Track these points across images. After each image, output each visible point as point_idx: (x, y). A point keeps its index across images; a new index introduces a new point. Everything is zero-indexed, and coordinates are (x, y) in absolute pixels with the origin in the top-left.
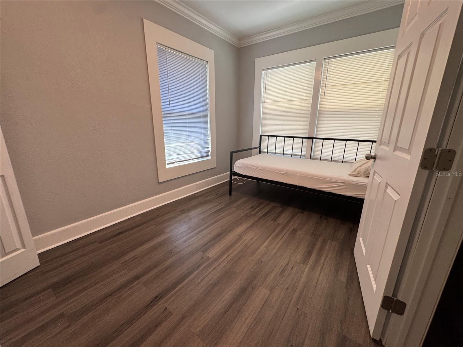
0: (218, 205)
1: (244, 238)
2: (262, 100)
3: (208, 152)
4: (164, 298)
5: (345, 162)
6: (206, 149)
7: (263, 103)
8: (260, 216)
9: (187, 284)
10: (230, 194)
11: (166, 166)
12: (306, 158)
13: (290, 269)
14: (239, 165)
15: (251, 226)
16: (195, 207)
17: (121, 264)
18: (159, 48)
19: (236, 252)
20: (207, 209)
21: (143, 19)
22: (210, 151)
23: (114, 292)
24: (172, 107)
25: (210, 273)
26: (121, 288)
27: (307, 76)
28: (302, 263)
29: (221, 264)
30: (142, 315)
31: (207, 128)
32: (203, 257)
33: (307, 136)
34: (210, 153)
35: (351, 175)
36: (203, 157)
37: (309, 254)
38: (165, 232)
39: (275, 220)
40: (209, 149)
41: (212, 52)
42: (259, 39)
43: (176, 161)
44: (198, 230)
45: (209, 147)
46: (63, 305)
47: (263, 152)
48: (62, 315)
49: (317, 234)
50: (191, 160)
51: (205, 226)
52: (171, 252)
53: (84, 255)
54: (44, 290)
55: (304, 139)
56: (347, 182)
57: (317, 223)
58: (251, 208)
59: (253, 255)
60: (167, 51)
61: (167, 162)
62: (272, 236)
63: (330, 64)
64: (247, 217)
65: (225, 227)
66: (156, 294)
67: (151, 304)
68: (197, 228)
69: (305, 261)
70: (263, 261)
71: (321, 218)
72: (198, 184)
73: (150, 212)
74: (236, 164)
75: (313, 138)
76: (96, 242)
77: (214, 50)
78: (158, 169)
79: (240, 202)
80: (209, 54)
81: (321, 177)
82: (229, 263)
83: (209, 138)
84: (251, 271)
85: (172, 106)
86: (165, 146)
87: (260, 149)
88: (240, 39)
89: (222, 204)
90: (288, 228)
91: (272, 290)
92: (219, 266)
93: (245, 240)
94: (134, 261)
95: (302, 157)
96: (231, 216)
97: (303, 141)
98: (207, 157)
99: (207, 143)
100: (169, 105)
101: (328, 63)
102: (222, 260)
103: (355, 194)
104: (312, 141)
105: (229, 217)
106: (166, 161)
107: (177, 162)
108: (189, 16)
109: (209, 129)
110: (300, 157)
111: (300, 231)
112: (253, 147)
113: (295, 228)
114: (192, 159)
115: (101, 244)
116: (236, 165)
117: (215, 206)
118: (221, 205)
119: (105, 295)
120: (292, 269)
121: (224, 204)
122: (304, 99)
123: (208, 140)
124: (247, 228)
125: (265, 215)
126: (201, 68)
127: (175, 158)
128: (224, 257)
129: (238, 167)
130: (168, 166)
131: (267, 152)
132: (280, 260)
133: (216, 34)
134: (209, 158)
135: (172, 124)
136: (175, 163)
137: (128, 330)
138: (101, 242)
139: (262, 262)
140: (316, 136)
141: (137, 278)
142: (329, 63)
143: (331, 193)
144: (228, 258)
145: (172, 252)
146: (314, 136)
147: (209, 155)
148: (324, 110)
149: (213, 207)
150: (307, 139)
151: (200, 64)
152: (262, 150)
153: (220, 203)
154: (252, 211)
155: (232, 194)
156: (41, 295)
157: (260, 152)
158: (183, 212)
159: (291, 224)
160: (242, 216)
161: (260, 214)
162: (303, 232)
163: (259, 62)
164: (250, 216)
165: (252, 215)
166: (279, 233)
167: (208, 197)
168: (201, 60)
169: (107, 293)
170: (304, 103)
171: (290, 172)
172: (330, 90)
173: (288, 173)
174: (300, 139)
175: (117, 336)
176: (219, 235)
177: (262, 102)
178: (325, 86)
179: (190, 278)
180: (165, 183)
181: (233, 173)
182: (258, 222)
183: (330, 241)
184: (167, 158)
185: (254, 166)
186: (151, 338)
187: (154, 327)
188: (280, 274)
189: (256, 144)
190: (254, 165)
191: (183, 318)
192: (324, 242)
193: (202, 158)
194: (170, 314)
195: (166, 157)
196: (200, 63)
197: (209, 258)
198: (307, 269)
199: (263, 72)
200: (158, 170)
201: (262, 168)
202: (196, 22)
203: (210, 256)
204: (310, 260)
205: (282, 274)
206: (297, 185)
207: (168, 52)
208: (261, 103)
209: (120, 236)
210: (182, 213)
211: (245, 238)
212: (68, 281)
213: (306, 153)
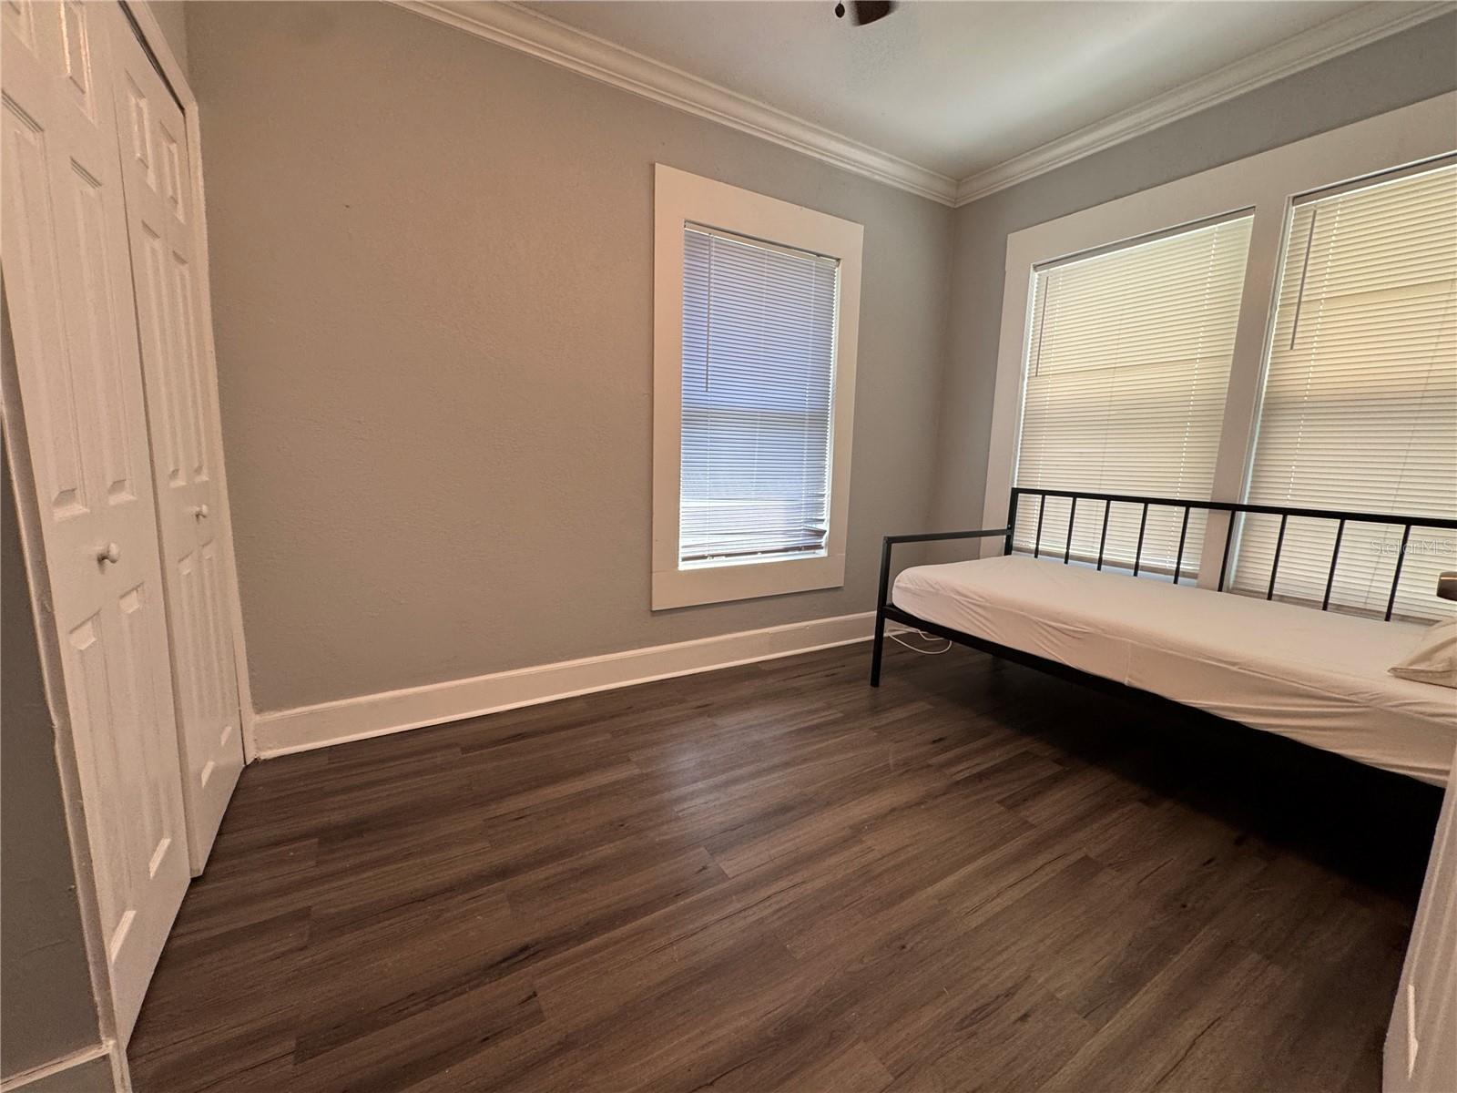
0: (824, 709)
1: (869, 840)
2: (1027, 367)
3: (820, 533)
4: (544, 957)
5: (1340, 608)
6: (814, 526)
7: (1029, 378)
8: (959, 777)
9: (623, 940)
10: (875, 682)
11: (678, 566)
12: (1199, 586)
13: (1013, 1017)
14: (909, 586)
15: (910, 807)
16: (745, 703)
17: (484, 820)
18: (691, 234)
19: (819, 883)
20: (778, 717)
21: (654, 165)
22: (825, 532)
23: (434, 895)
24: (713, 394)
25: (705, 928)
26: (450, 890)
27: (1211, 272)
28: (1079, 1013)
29: (755, 909)
30: (467, 990)
31: (823, 458)
32: (704, 868)
33: (1207, 499)
34: (825, 537)
35: (1401, 674)
36: (799, 549)
37: (1128, 981)
38: (629, 760)
39: (1013, 804)
40: (825, 526)
41: (856, 231)
42: (1022, 171)
43: (711, 553)
44: (724, 777)
45: (823, 520)
46: (320, 888)
47: (1020, 550)
48: (304, 914)
49: (1193, 909)
50: (759, 555)
51: (751, 768)
52: (621, 823)
53: (417, 773)
54: (307, 836)
55: (1192, 510)
56: (1371, 700)
57: (1209, 862)
58: (934, 742)
59: (878, 911)
60: (714, 240)
61: (682, 553)
62: (980, 862)
63: (1321, 214)
64: (909, 768)
65: (813, 788)
66: (527, 940)
67: (503, 965)
68: (724, 771)
69: (1097, 1005)
70: (909, 947)
71: (1239, 842)
72: (775, 634)
73: (614, 695)
74: (899, 581)
75: (1234, 508)
76: (457, 745)
77: (861, 224)
78: (654, 570)
79: (899, 713)
80: (847, 238)
81: (1234, 664)
82: (780, 914)
83: (827, 491)
84: (849, 969)
85: (713, 390)
86: (682, 504)
87: (1009, 539)
88: (958, 180)
89: (835, 711)
90: (1058, 849)
91: (906, 1076)
92: (743, 913)
93: (871, 850)
94: (518, 823)
95: (1180, 578)
96: (851, 755)
97: (1190, 516)
98: (817, 551)
99: (819, 507)
100: (705, 389)
101: (1312, 214)
102: (764, 893)
103: (1416, 765)
104: (1229, 518)
105: (842, 757)
106: (681, 550)
107: (713, 556)
108: (789, 138)
109: (829, 462)
110: (1173, 577)
111: (1114, 873)
112: (984, 529)
113: (1092, 855)
114: (763, 552)
115: (464, 755)
116: (901, 584)
117: (810, 712)
118: (831, 712)
119: (413, 896)
120: (1024, 1018)
121: (841, 712)
122: (1199, 356)
123: (823, 496)
124: (893, 810)
125: (980, 777)
126: (816, 280)
127: (710, 545)
128: (775, 888)
129: (906, 590)
130: (683, 566)
131: (1037, 552)
132: (983, 964)
133: (877, 177)
134: (822, 553)
135: (709, 444)
136: (708, 560)
137: (418, 1017)
138: (465, 750)
139: (905, 950)
140: (1249, 498)
141: (503, 872)
142: (1319, 211)
143: (1286, 739)
144: (783, 894)
145: (622, 825)
146: (1242, 497)
147: (823, 544)
148: (1294, 394)
149: (802, 713)
150: (1207, 510)
151: (814, 269)
152: (1016, 542)
153: (829, 707)
154: (937, 754)
155: (882, 682)
156: (293, 846)
157: (1008, 550)
158: (706, 710)
159: (1081, 835)
160: (891, 762)
161: (962, 771)
162: (1128, 881)
163: (1020, 244)
164: (922, 768)
165: (929, 766)
166: (1018, 858)
167: (797, 679)
168: (819, 255)
169: (417, 890)
170: (1196, 372)
171: (1097, 627)
172: (1321, 314)
173: (1089, 629)
174: (1176, 508)
175: (386, 1024)
176: (784, 809)
177: (1027, 376)
178: (1296, 300)
179: (639, 922)
180: (669, 616)
181: (887, 611)
182: (944, 798)
183: (1254, 957)
184: (682, 542)
185: (959, 593)
186: (457, 1069)
187: (477, 1040)
188: (962, 1021)
189: (995, 517)
190: (959, 589)
191: (565, 1046)
192: (1225, 952)
193: (797, 552)
194: (537, 1016)
195: (680, 539)
196: (812, 266)
197: (723, 876)
198: (1095, 1045)
199: (1035, 276)
200: (654, 574)
201: (987, 601)
202: (809, 153)
203: (727, 872)
204: (1122, 1011)
205: (970, 1025)
206: (1126, 683)
207: (716, 243)
208: (1023, 379)
209: (513, 745)
210: (701, 715)
211: (869, 843)
212: (356, 829)
213: (1201, 566)
